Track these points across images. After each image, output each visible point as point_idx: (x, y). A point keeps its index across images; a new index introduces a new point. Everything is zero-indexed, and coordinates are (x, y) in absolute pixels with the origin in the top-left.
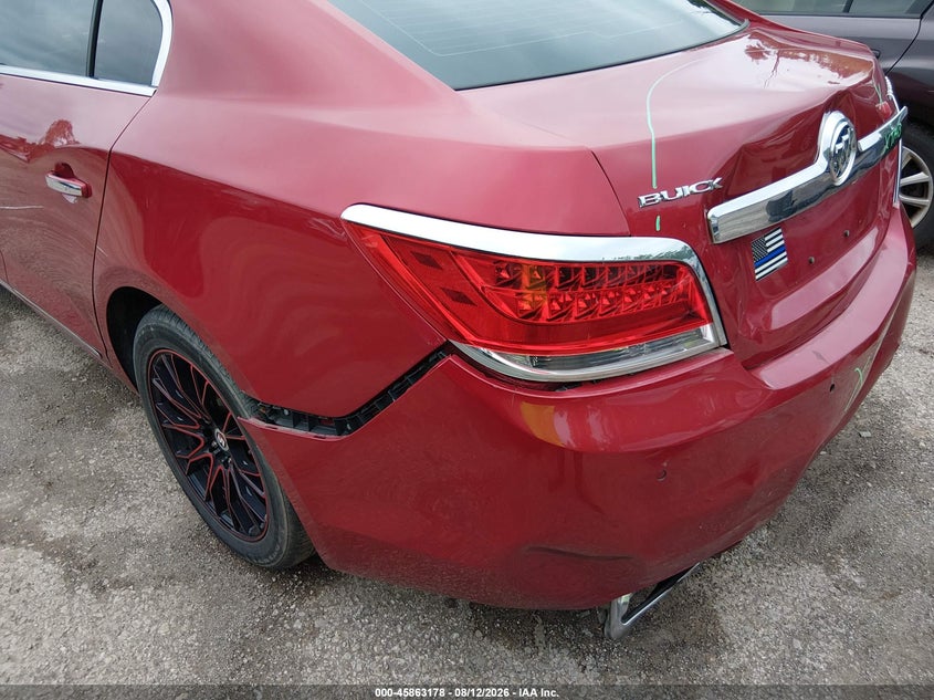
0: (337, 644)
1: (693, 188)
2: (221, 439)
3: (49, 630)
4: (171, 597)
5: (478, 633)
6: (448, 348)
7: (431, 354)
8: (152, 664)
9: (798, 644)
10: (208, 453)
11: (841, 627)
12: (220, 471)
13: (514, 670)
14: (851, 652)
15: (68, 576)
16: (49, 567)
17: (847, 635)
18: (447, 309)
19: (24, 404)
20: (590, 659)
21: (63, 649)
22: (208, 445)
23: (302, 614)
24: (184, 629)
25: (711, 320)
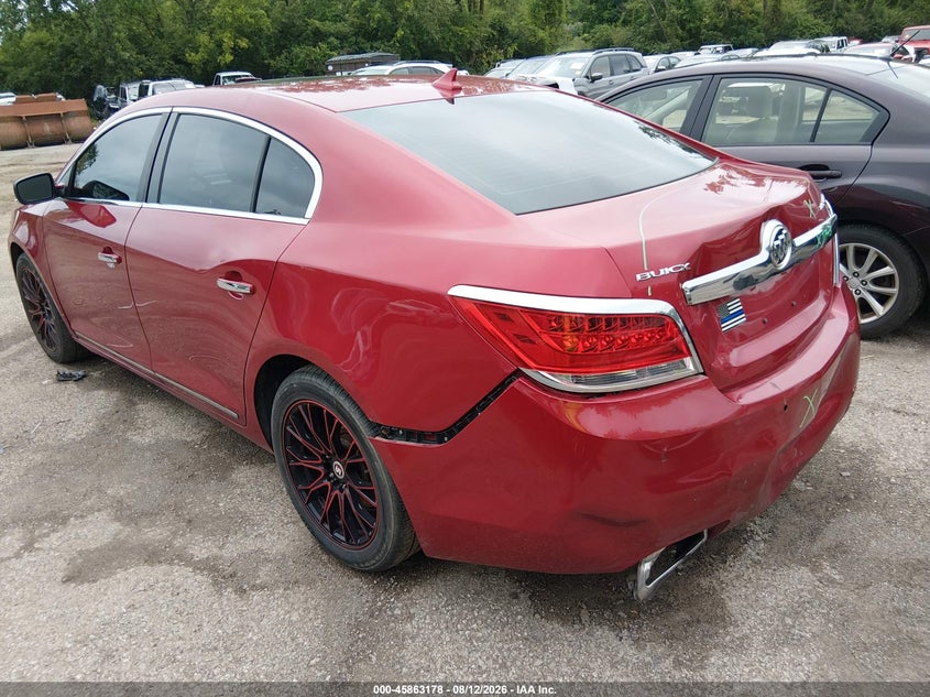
0: (429, 624)
1: (671, 269)
2: (339, 470)
3: (207, 619)
4: (298, 595)
5: (537, 616)
6: (518, 373)
7: (506, 379)
8: (289, 639)
9: (789, 621)
10: (326, 482)
11: (823, 608)
12: (336, 495)
13: (566, 639)
14: (831, 625)
15: (215, 583)
16: (199, 577)
17: (828, 613)
18: (518, 347)
19: (159, 466)
20: (625, 632)
21: (220, 631)
22: (327, 476)
23: (400, 605)
24: (311, 616)
25: (690, 355)
